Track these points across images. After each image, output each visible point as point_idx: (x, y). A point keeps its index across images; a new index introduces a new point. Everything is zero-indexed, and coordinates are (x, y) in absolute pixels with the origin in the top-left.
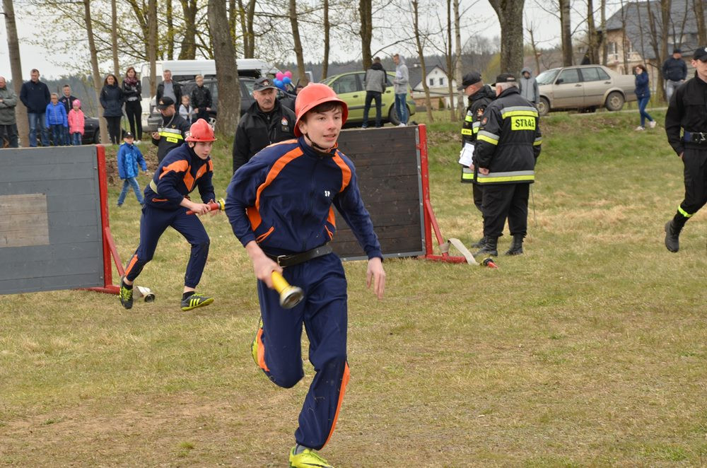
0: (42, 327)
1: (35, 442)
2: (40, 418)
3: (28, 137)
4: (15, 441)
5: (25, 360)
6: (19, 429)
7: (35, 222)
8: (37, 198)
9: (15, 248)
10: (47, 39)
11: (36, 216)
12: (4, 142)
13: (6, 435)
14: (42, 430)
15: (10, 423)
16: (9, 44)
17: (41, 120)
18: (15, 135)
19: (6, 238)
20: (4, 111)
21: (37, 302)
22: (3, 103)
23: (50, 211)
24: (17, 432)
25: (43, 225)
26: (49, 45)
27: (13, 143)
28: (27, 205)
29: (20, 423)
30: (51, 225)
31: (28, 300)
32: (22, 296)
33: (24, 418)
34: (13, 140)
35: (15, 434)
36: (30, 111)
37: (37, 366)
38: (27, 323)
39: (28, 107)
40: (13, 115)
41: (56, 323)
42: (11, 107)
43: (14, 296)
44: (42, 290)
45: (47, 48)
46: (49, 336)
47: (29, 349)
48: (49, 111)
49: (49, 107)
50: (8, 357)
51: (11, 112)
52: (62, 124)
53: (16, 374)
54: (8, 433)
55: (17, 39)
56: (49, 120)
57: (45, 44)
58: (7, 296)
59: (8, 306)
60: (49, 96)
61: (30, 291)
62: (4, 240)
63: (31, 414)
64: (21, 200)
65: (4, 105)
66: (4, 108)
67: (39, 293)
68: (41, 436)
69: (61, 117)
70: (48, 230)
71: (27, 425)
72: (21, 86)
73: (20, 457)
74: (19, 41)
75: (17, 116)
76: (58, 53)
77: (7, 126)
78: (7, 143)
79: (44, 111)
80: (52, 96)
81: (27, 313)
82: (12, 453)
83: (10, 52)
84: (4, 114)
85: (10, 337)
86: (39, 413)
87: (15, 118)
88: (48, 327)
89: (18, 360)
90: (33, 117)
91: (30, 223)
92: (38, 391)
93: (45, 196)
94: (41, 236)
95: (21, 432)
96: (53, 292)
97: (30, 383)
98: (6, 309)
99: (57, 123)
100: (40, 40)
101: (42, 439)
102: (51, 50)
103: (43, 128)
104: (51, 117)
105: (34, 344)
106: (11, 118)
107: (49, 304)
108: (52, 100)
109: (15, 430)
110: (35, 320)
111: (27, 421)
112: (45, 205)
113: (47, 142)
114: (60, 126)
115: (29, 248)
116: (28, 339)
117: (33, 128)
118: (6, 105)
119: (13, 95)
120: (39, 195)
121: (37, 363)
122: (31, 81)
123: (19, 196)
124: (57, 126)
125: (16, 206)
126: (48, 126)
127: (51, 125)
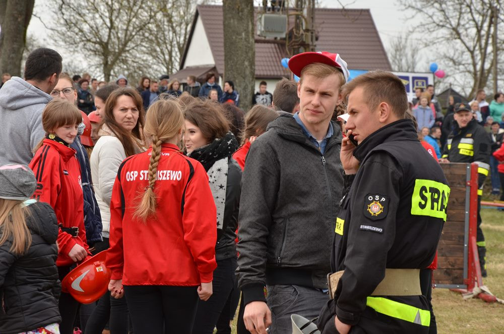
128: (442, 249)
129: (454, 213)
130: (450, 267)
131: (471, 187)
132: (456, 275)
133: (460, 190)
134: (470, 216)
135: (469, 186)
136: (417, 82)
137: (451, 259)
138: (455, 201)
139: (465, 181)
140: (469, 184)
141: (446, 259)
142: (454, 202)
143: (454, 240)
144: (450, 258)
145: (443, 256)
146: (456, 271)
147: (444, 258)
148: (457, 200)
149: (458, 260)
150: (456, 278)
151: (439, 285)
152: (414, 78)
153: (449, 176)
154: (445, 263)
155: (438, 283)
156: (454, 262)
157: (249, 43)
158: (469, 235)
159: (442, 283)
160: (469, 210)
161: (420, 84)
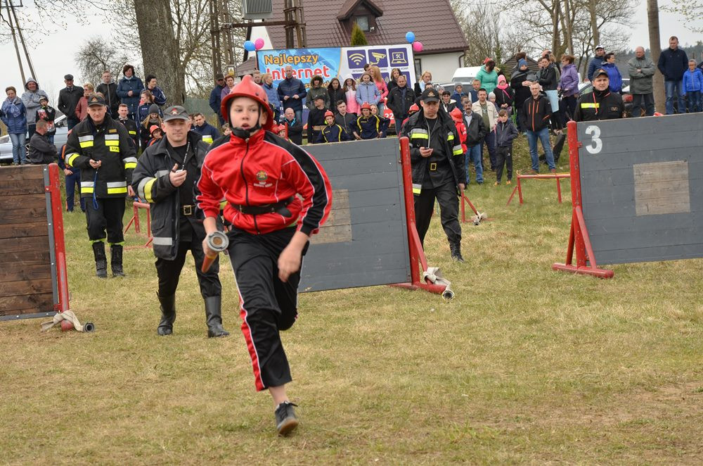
0: (685, 294)
1: (688, 409)
2: (692, 385)
3: (664, 106)
4: (668, 407)
5: (671, 327)
6: (671, 395)
7: (676, 189)
8: (678, 165)
9: (657, 216)
10: (687, 5)
11: (677, 183)
12: (641, 111)
13: (658, 400)
14: (695, 397)
15: (662, 389)
16: (648, 14)
17: (678, 88)
18: (651, 104)
19: (647, 205)
20: (642, 81)
21: (678, 270)
22: (641, 72)
23: (691, 178)
24: (669, 398)
25: (684, 192)
26: (688, 11)
27: (650, 112)
28: (668, 173)
29: (671, 390)
30: (692, 192)
31: (669, 268)
32: (663, 263)
33: (676, 385)
34: (650, 109)
35: (668, 400)
36: (667, 79)
37: (683, 333)
38: (671, 290)
39: (665, 75)
40: (650, 83)
41: (699, 291)
42: (649, 77)
43: (654, 263)
44: (683, 257)
45: (686, 14)
46: (693, 303)
47: (674, 316)
48: (686, 77)
49: (686, 73)
50: (654, 324)
51: (649, 81)
52: (699, 91)
53: (663, 340)
54: (661, 399)
55: (657, 8)
56: (686, 86)
57: (685, 11)
58: (648, 264)
59: (650, 273)
60: (687, 62)
61: (669, 259)
62: (645, 208)
63: (682, 381)
64: (663, 168)
65: (642, 75)
66: (642, 77)
67: (679, 260)
68: (693, 404)
69: (699, 83)
70: (689, 197)
71: (678, 391)
72: (659, 55)
73: (675, 423)
74: (659, 9)
75: (653, 85)
76: (697, 19)
77: (644, 95)
78: (644, 112)
79: (681, 78)
80: (690, 63)
81: (669, 281)
82: (666, 418)
83: (649, 22)
84: (641, 84)
85: (654, 304)
86: (690, 380)
87: (652, 87)
88: (691, 295)
89: (664, 327)
90: (670, 85)
91: (672, 191)
92: (687, 358)
93: (687, 163)
94: (683, 204)
95: (674, 398)
96: (694, 260)
97: (678, 350)
98: (648, 277)
99: (694, 90)
100: (680, 7)
101: (695, 407)
102: (689, 16)
103: (679, 96)
104: (688, 85)
105: (678, 311)
106: (648, 87)
107: (691, 272)
108: (690, 67)
109: (667, 396)
110: (677, 287)
111: (679, 388)
112: (686, 172)
113: (684, 110)
114: (697, 93)
115: (669, 216)
116: (672, 307)
117: (670, 96)
118: (644, 74)
119: (652, 63)
120: (680, 162)
121: (683, 330)
122: (670, 48)
123: (661, 164)
124: (694, 92)
125: (658, 173)
126: (685, 93)
127: (688, 92)
128: (22, 271)
129: (34, 226)
130: (35, 292)
131: (51, 193)
132: (44, 301)
133: (38, 198)
134: (54, 229)
135: (48, 191)
136: (395, 55)
137: (36, 283)
138: (33, 211)
139: (43, 186)
140: (47, 189)
141: (29, 284)
142: (32, 214)
143: (37, 260)
144: (33, 281)
145: (24, 280)
146: (43, 296)
147: (26, 281)
148: (35, 211)
149: (45, 282)
150: (44, 304)
151: (23, 315)
152: (391, 51)
153: (22, 182)
154: (28, 288)
155: (22, 313)
156: (39, 286)
157: (165, 30)
158: (55, 250)
159: (26, 313)
160: (51, 221)
161: (398, 56)
